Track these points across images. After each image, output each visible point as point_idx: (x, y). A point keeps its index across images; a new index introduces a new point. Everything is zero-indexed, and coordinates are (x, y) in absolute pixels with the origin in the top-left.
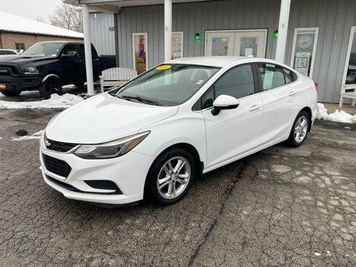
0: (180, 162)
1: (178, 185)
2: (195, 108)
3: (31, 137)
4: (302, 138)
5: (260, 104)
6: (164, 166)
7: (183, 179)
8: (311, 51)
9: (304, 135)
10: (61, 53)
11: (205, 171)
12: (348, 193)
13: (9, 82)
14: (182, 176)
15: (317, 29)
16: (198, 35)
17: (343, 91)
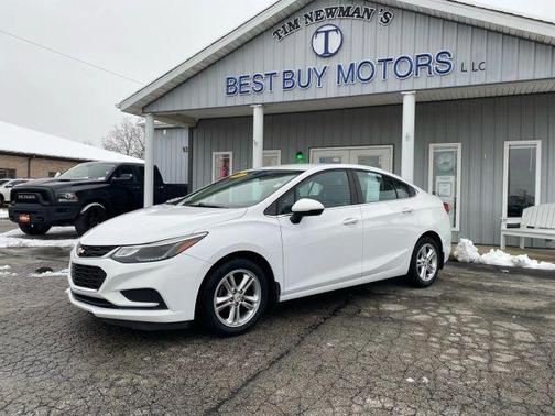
0: (246, 278)
1: (243, 311)
2: (268, 212)
3: (57, 274)
4: (431, 276)
5: (358, 217)
6: (224, 279)
7: (251, 302)
8: (455, 174)
9: (434, 271)
10: (112, 176)
11: (282, 298)
12: (476, 331)
13: (35, 212)
14: (250, 298)
15: (459, 145)
16: (300, 153)
17: (504, 227)
